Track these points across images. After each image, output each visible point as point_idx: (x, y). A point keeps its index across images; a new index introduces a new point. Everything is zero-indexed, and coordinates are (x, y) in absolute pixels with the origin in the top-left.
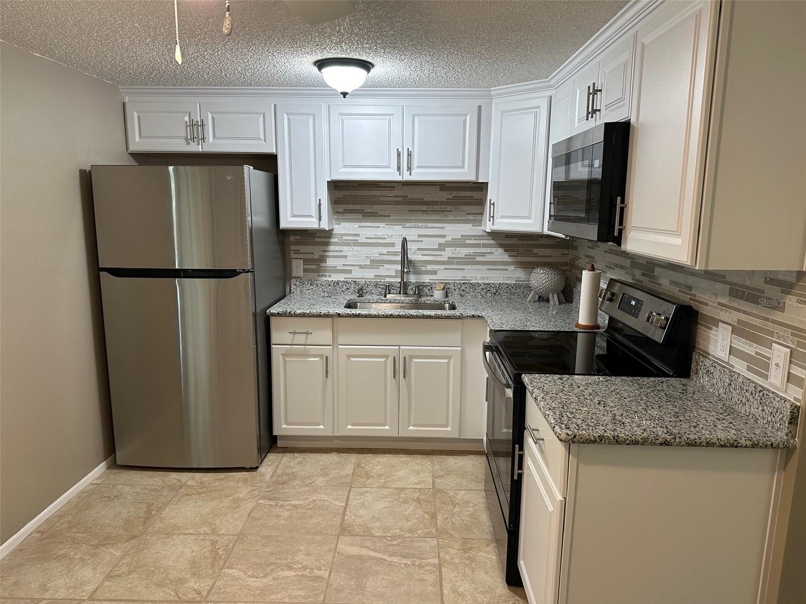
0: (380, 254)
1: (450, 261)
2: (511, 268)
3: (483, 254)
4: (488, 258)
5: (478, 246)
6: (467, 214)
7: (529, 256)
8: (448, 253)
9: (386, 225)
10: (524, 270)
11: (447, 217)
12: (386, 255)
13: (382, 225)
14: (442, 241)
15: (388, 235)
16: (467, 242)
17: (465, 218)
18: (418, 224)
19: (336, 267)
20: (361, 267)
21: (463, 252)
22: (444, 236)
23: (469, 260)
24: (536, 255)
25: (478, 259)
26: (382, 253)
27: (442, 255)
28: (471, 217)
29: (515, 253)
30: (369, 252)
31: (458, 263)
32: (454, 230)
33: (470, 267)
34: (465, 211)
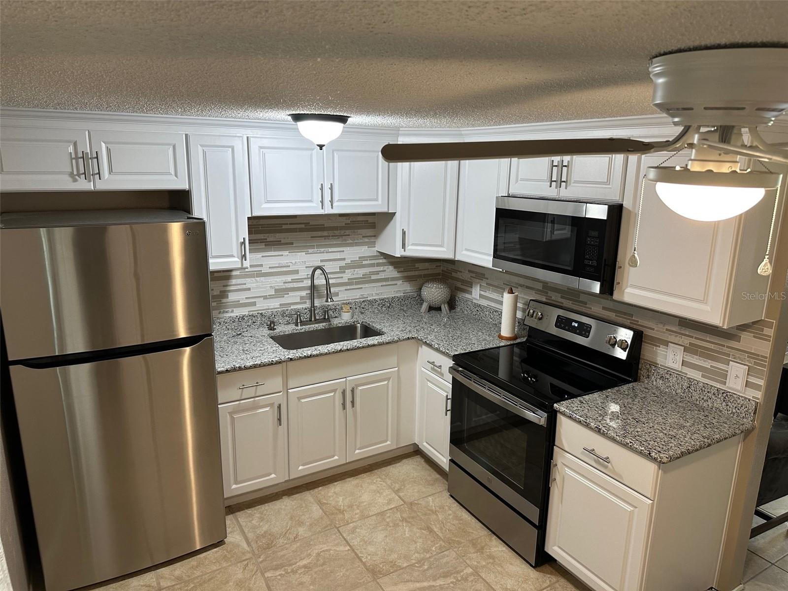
0: (284, 283)
1: (350, 282)
2: (400, 282)
3: (377, 273)
4: (382, 276)
5: (372, 265)
6: (363, 237)
7: (412, 271)
8: (348, 275)
9: (289, 253)
10: (409, 283)
11: (346, 240)
12: (290, 282)
13: (286, 253)
14: (343, 263)
15: (291, 262)
16: (364, 262)
17: (361, 241)
18: (321, 249)
19: (239, 301)
20: (265, 298)
21: (360, 272)
22: (344, 259)
23: (366, 280)
24: (417, 269)
25: (374, 277)
26: (287, 281)
27: (342, 277)
28: (366, 240)
29: (402, 269)
30: (274, 282)
31: (357, 283)
32: (352, 253)
33: (367, 285)
34: (361, 235)
